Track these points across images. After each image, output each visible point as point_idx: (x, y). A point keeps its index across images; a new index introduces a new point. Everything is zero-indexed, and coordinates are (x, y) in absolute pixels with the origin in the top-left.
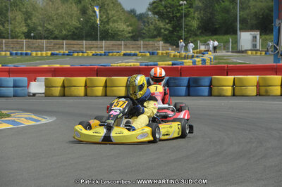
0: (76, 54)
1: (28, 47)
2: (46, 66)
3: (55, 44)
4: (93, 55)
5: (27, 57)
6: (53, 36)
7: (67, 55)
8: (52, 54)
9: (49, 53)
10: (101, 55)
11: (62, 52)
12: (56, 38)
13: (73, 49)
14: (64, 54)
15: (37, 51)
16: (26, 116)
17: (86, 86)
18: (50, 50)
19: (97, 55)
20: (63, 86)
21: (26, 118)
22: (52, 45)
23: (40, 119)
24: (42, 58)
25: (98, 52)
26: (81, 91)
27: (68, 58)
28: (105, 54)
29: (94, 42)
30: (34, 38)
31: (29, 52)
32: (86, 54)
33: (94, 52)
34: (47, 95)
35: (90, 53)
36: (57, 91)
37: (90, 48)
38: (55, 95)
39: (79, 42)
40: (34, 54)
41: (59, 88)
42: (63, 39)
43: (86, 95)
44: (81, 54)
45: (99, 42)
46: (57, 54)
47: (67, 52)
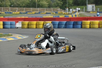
0: (28, 13)
1: (11, 10)
2: (19, 17)
3: (21, 9)
4: (35, 13)
5: (11, 14)
6: (20, 6)
7: (25, 13)
8: (20, 13)
9: (19, 12)
10: (38, 13)
11: (23, 12)
12: (21, 7)
13: (27, 11)
14: (24, 13)
15: (14, 12)
16: (18, 35)
17: (36, 25)
18: (19, 11)
19: (36, 13)
20: (28, 25)
21: (18, 36)
22: (20, 9)
23: (23, 36)
24: (16, 14)
25: (36, 12)
26: (35, 26)
27: (26, 14)
28: (39, 13)
29: (35, 8)
30: (13, 7)
31: (11, 12)
32: (32, 13)
33: (35, 12)
34: (22, 28)
35: (34, 12)
36: (26, 26)
37: (33, 11)
38: (25, 28)
39: (30, 8)
40: (13, 13)
41: (27, 25)
42: (24, 7)
43: (36, 28)
44: (30, 13)
45: (37, 8)
46: (22, 13)
47: (25, 12)
